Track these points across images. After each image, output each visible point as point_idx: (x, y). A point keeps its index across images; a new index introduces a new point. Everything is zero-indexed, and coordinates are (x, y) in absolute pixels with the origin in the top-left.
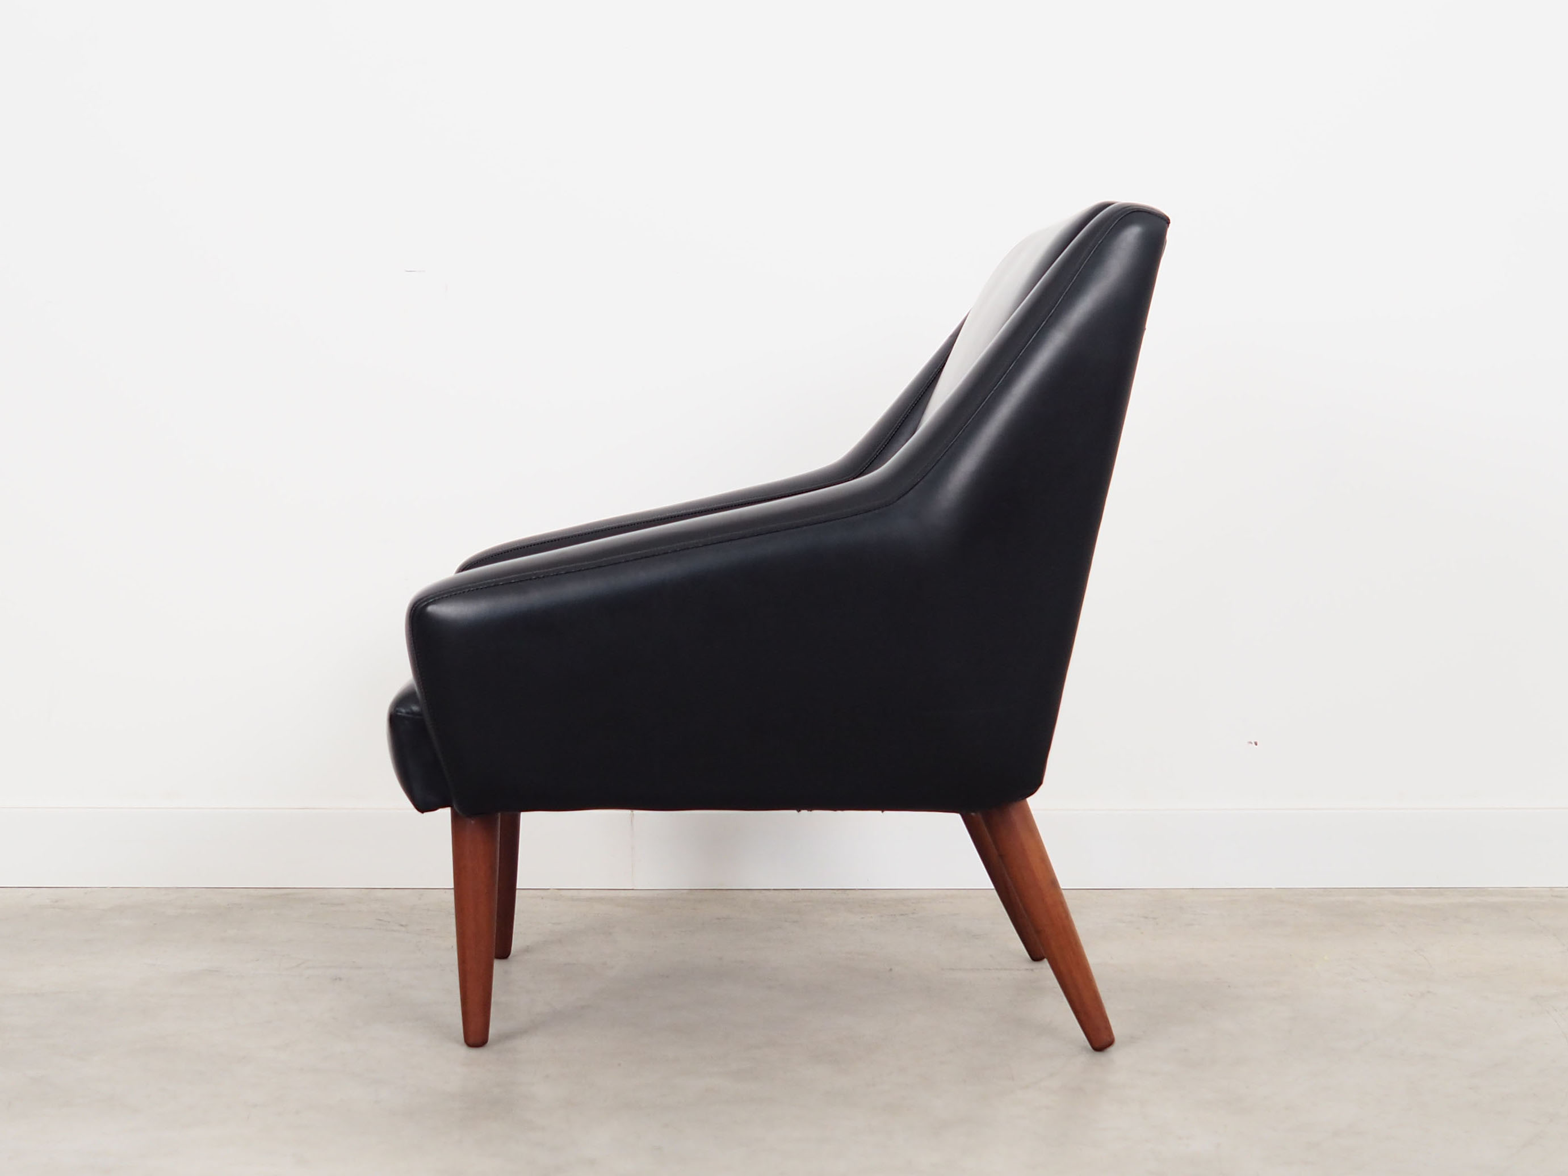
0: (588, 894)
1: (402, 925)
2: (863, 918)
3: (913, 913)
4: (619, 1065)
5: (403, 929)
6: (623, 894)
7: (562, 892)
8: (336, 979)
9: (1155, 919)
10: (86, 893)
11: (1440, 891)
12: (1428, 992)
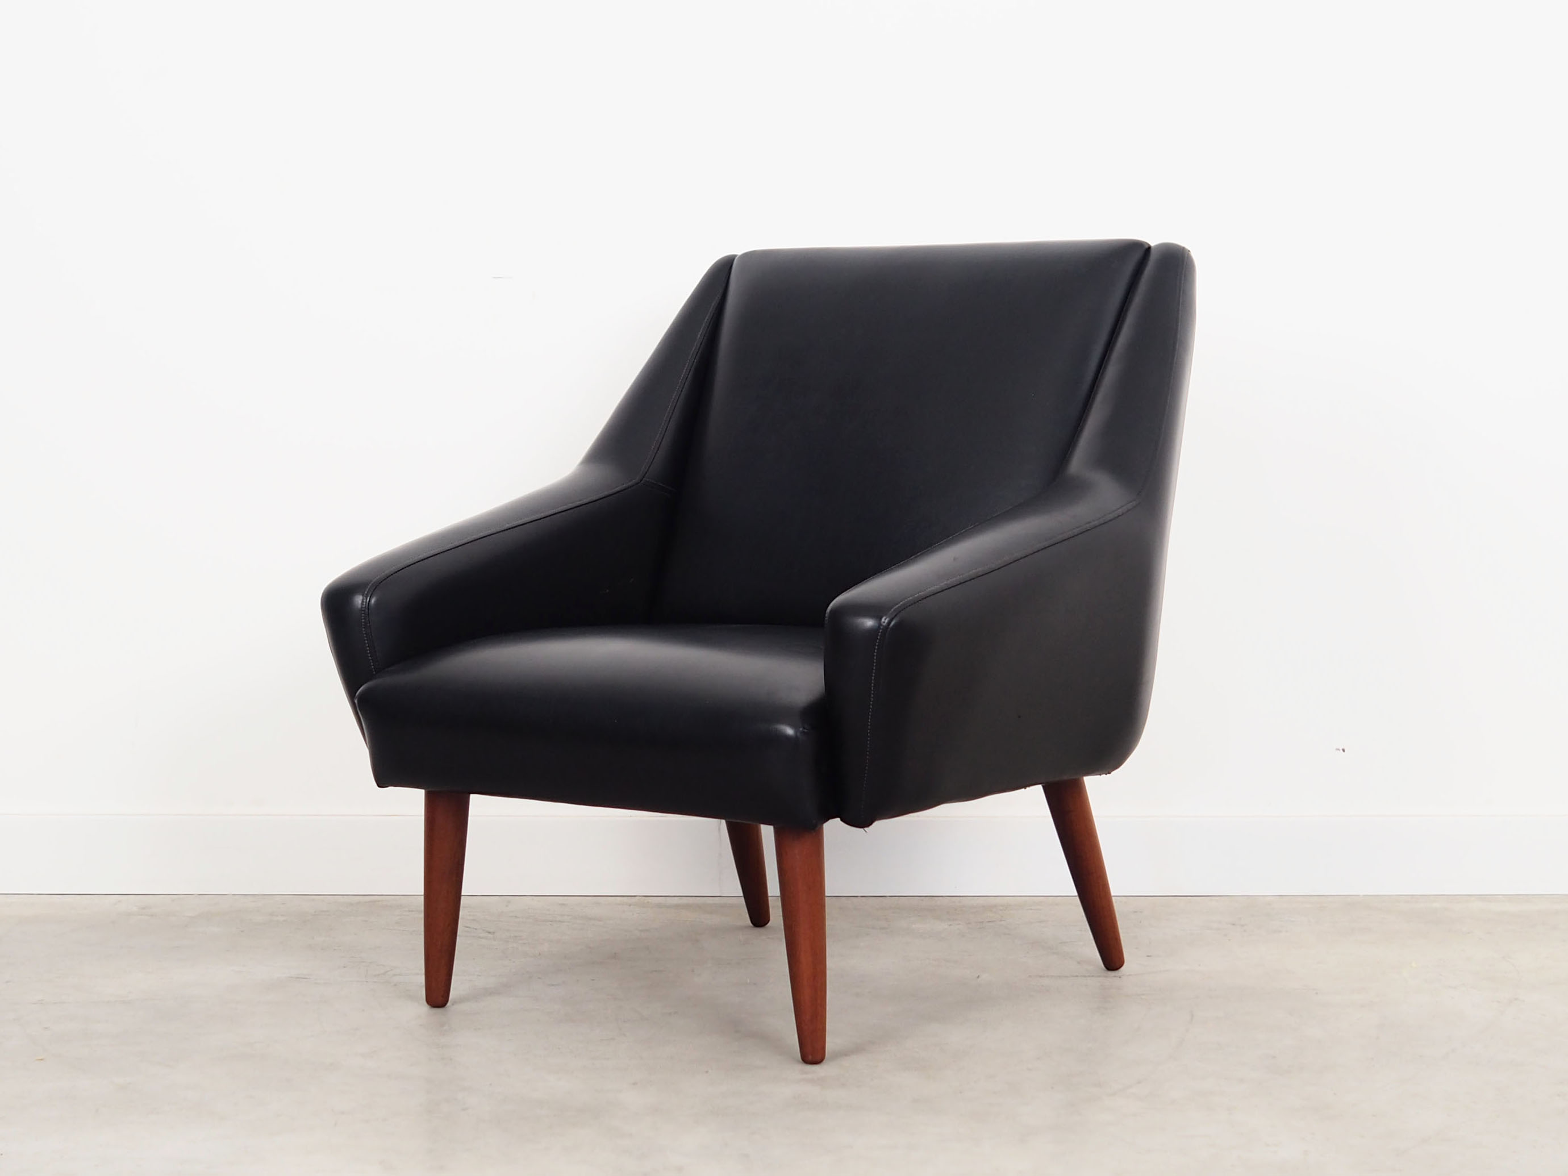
0: (676, 901)
1: (489, 933)
2: (950, 925)
3: (1001, 921)
4: (707, 1072)
5: (490, 936)
6: (710, 901)
7: (650, 900)
9: (1243, 926)
11: (1527, 898)
12: (1516, 999)
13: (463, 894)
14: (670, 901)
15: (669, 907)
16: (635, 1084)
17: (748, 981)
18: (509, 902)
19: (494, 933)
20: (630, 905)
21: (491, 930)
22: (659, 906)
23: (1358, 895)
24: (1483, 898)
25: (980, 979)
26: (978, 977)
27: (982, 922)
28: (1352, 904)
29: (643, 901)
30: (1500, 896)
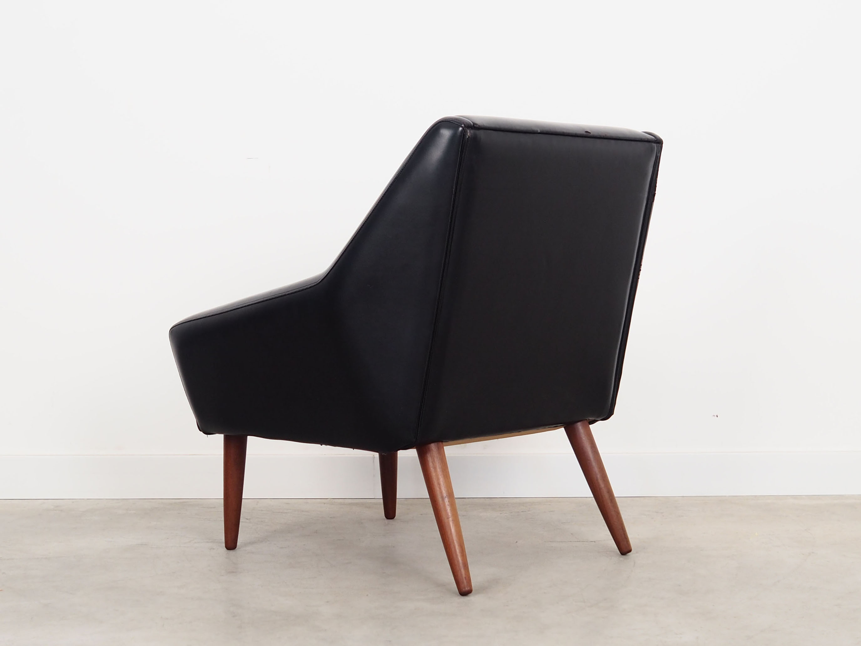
0: (350, 501)
1: (247, 519)
2: (501, 514)
3: (529, 511)
5: (247, 521)
6: (369, 501)
8: (211, 549)
9: (662, 513)
10: (73, 502)
11: (818, 497)
12: (813, 553)
13: (243, 498)
14: (347, 501)
15: (344, 504)
16: (327, 602)
17: (390, 545)
18: (258, 502)
19: (250, 519)
20: (324, 504)
21: (249, 518)
22: (341, 504)
23: (726, 496)
24: (795, 497)
25: (517, 543)
26: (517, 542)
27: (519, 512)
28: (721, 501)
29: (332, 501)
30: (804, 496)
